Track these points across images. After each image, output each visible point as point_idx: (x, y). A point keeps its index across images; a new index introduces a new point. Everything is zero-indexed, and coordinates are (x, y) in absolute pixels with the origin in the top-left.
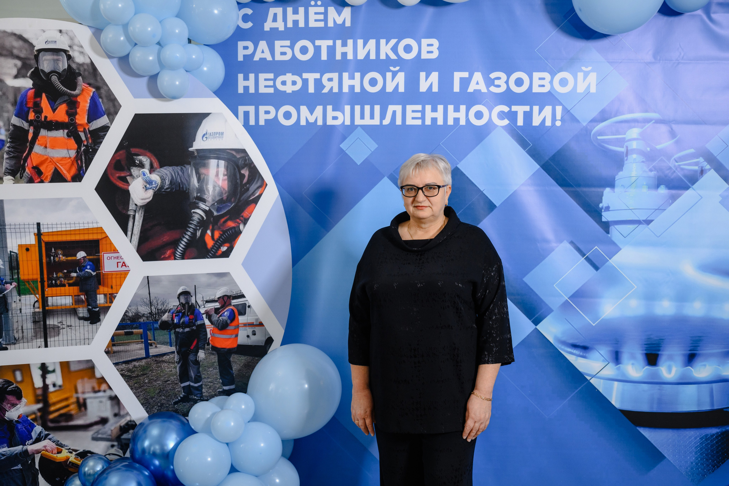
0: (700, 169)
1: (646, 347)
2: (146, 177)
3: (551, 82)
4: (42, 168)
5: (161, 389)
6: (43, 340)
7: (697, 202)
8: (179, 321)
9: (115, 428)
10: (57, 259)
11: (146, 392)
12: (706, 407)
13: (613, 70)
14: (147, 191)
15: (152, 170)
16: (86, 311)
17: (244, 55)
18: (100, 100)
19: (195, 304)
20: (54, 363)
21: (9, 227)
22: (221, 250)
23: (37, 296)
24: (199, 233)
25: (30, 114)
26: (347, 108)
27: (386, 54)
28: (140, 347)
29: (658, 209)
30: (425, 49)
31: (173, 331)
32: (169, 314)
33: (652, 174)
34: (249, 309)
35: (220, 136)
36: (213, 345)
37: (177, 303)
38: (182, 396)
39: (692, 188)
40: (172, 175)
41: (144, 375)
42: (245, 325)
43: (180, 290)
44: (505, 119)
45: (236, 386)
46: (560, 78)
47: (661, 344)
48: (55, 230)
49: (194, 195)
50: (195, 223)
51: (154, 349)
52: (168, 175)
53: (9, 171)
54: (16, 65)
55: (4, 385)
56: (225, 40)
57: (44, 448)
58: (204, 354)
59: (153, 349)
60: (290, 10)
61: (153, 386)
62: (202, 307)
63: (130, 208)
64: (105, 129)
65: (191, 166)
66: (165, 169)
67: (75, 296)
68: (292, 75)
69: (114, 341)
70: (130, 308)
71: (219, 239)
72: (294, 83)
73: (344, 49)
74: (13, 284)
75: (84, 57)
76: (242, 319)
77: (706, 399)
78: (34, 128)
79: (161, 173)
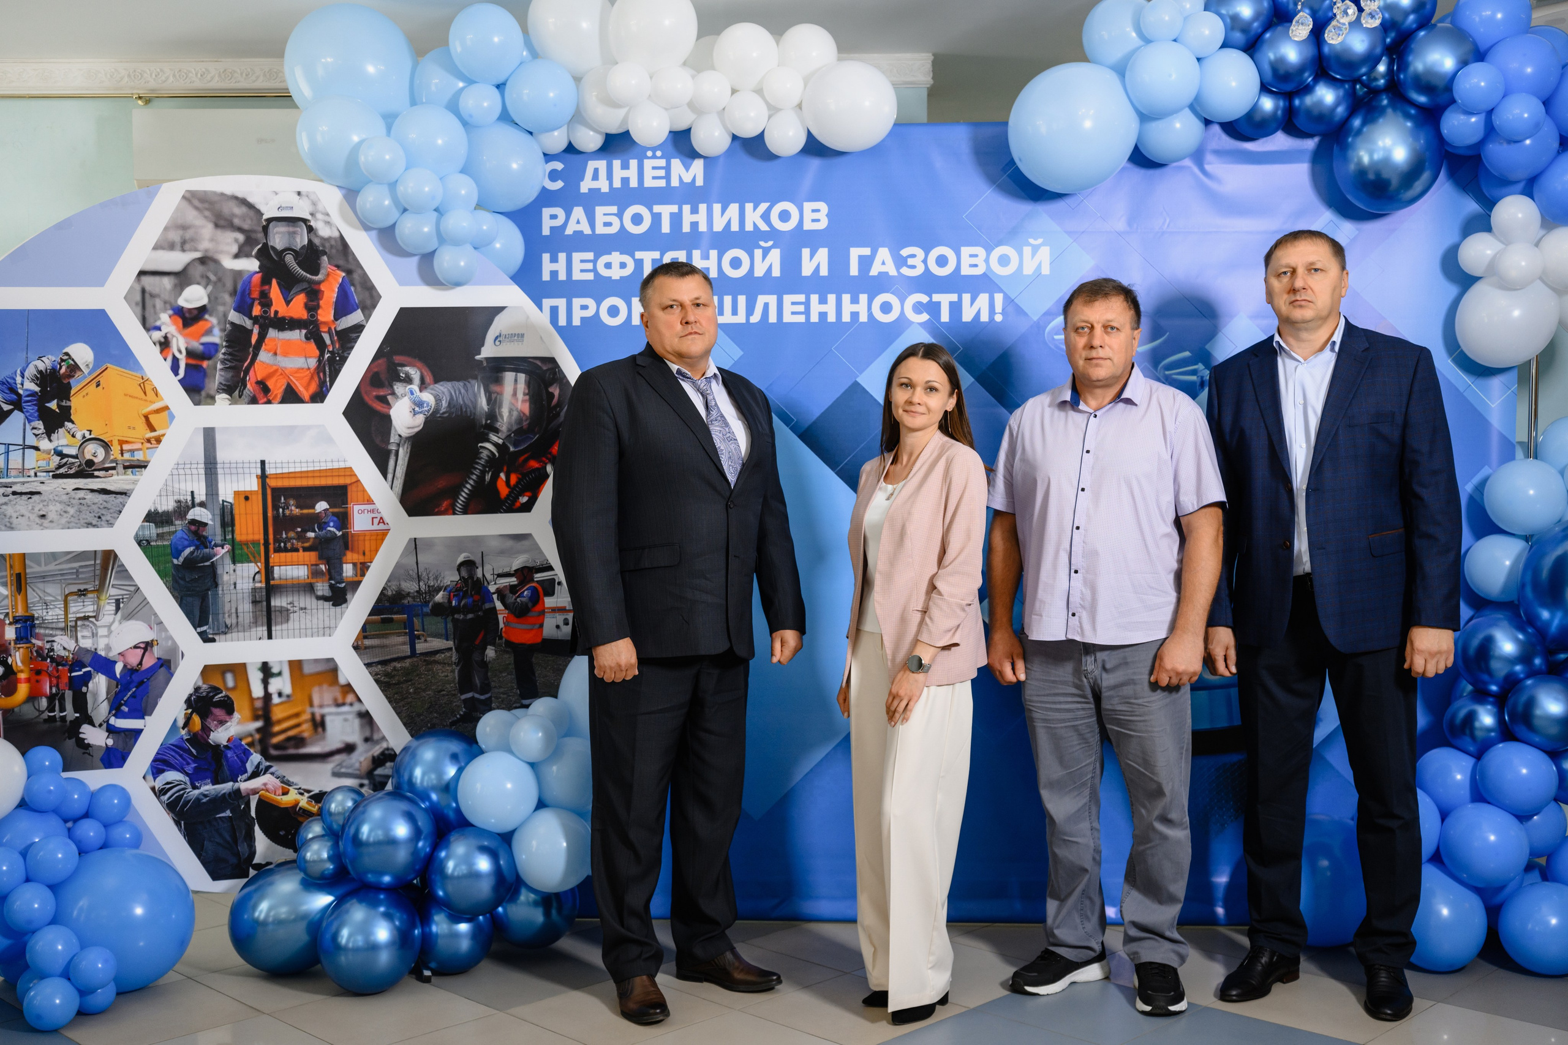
0: (1199, 379)
2: (415, 396)
3: (987, 261)
4: (270, 384)
5: (432, 703)
6: (265, 628)
8: (459, 603)
9: (365, 759)
10: (287, 512)
11: (410, 706)
12: (1223, 722)
13: (1072, 243)
14: (416, 416)
15: (423, 386)
16: (328, 588)
17: (551, 228)
18: (352, 289)
20: (281, 662)
21: (222, 466)
22: (519, 502)
23: (259, 564)
24: (488, 477)
25: (254, 308)
27: (754, 224)
28: (403, 640)
30: (808, 216)
31: (450, 618)
32: (445, 593)
34: (560, 587)
35: (520, 338)
36: (507, 639)
37: (457, 578)
38: (462, 713)
40: (451, 394)
41: (409, 681)
43: (461, 559)
44: (923, 313)
46: (999, 255)
48: (285, 471)
49: (482, 422)
50: (482, 462)
51: (423, 644)
52: (446, 393)
53: (223, 387)
54: (236, 240)
55: (208, 693)
56: (524, 206)
57: (263, 787)
58: (494, 651)
59: (421, 644)
60: (617, 163)
61: (421, 697)
63: (392, 440)
64: (358, 329)
65: (477, 381)
66: (441, 385)
67: (312, 565)
68: (621, 254)
69: (366, 631)
70: (389, 584)
71: (516, 486)
72: (623, 265)
73: (694, 218)
74: (225, 547)
75: (331, 228)
76: (549, 602)
78: (260, 327)
79: (435, 391)
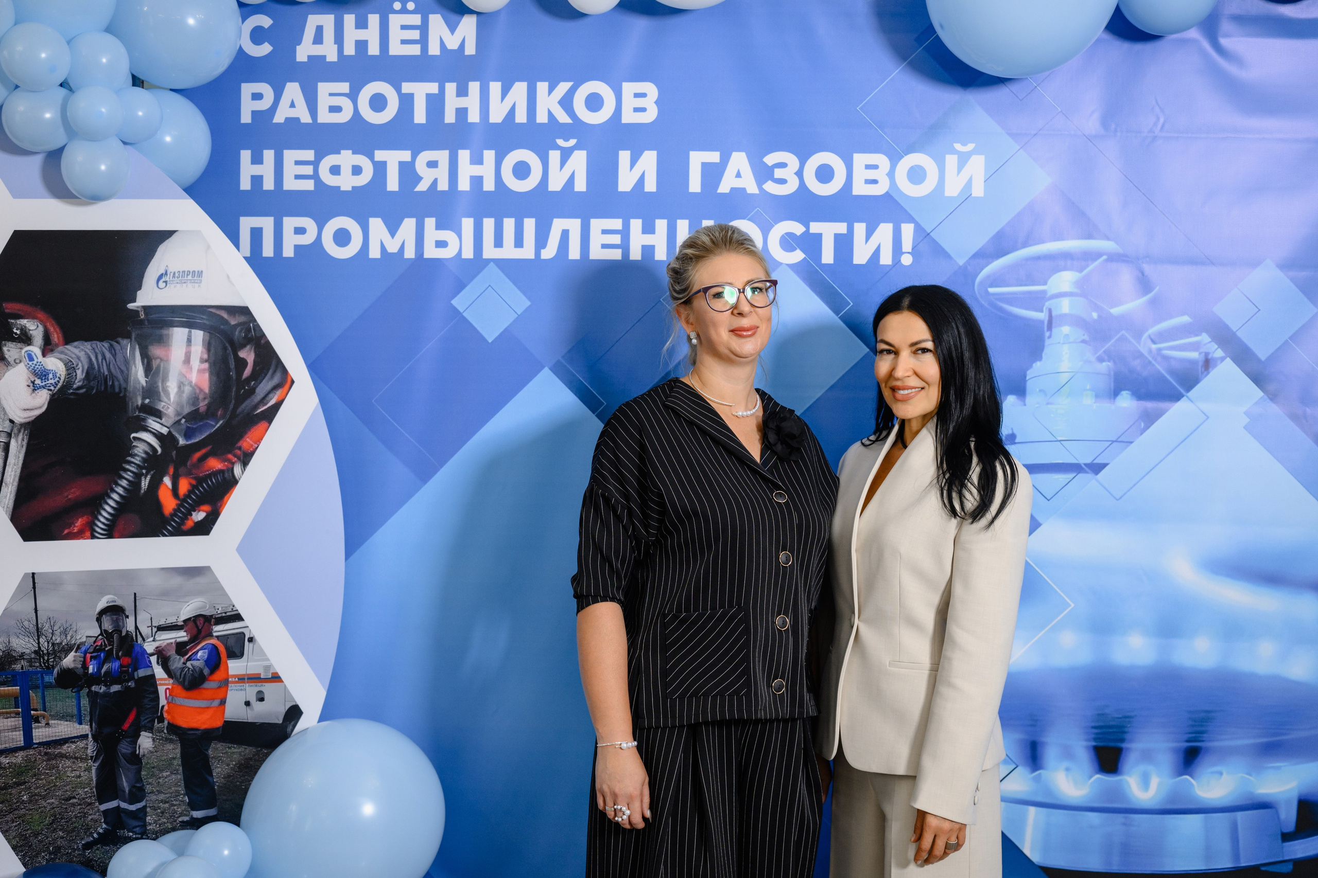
0: (1202, 358)
1: (1097, 734)
2: (35, 362)
3: (891, 174)
5: (55, 816)
7: (1198, 428)
8: (99, 669)
11: (23, 821)
12: (1224, 863)
13: (1019, 150)
14: (36, 392)
15: (48, 348)
17: (253, 112)
19: (134, 636)
22: (192, 519)
24: (145, 483)
26: (468, 224)
27: (550, 113)
28: (13, 724)
29: (1116, 441)
30: (629, 102)
31: (86, 690)
32: (78, 654)
33: (1105, 366)
34: (251, 645)
35: (195, 278)
36: (171, 722)
37: (96, 631)
38: (101, 831)
39: (1187, 397)
40: (90, 360)
41: (21, 784)
42: (242, 679)
43: (102, 604)
44: (796, 249)
45: (219, 811)
46: (910, 166)
47: (1126, 727)
49: (137, 402)
50: (137, 460)
51: (44, 730)
52: (82, 359)
56: (209, 79)
58: (151, 740)
59: (40, 730)
61: (40, 808)
62: (148, 640)
65: (131, 341)
66: (75, 347)
68: (353, 153)
71: (188, 496)
72: (357, 170)
73: (462, 102)
76: (235, 667)
77: (1223, 844)
79: (66, 355)
